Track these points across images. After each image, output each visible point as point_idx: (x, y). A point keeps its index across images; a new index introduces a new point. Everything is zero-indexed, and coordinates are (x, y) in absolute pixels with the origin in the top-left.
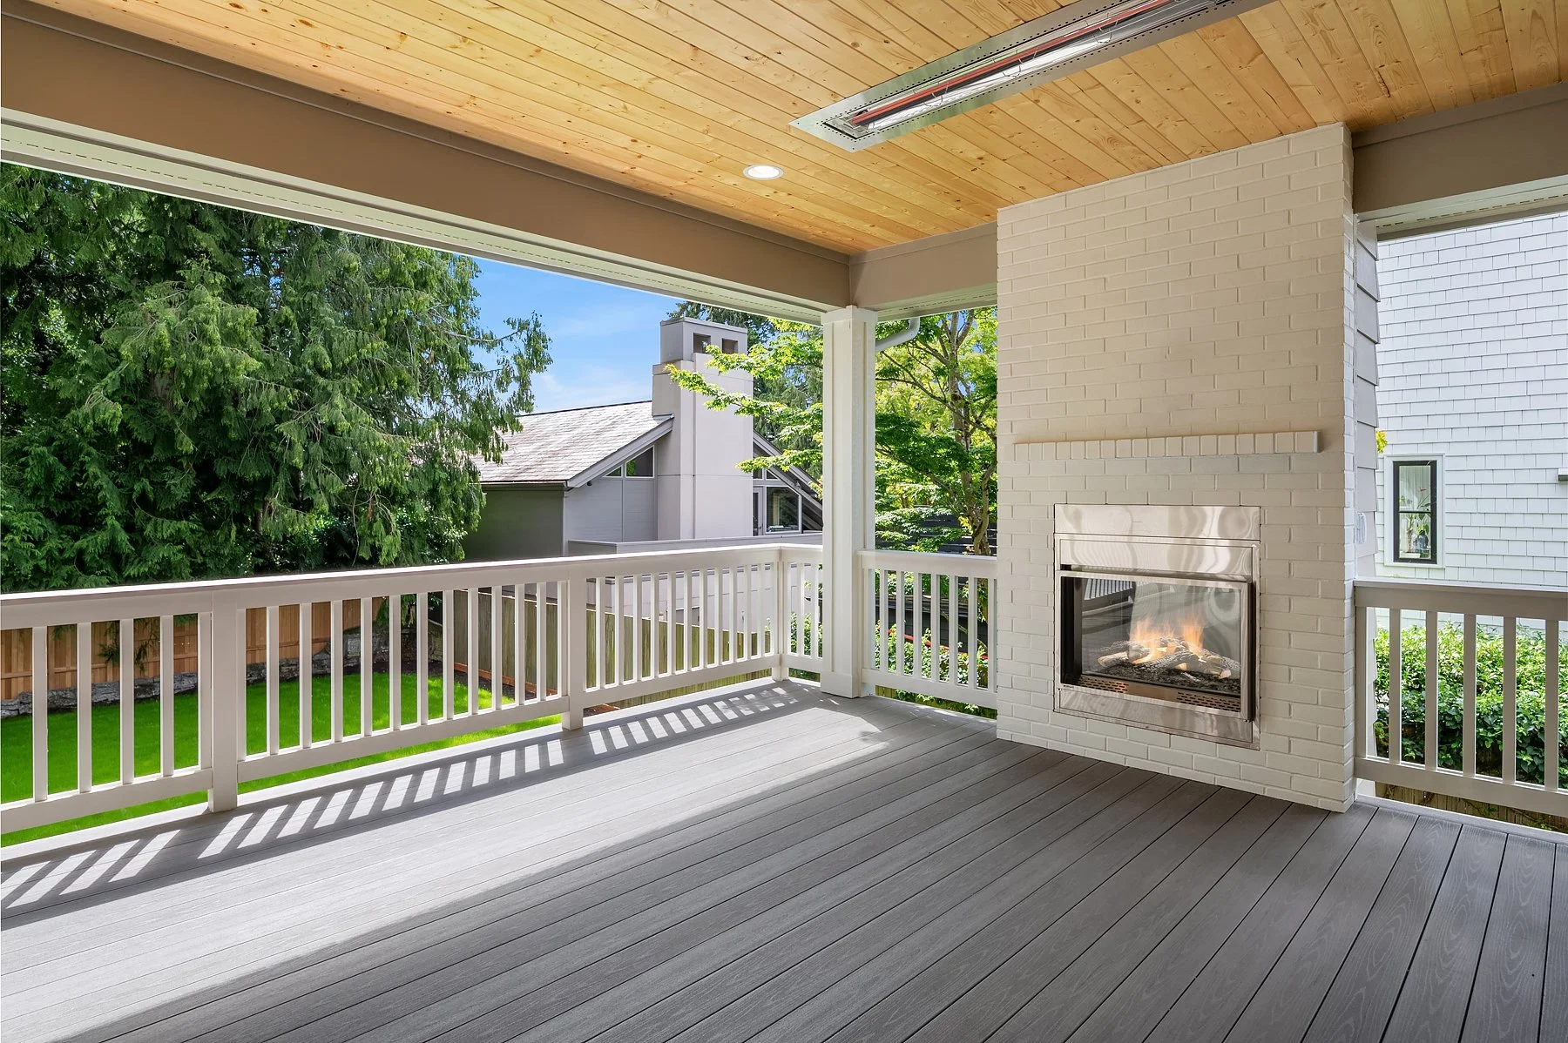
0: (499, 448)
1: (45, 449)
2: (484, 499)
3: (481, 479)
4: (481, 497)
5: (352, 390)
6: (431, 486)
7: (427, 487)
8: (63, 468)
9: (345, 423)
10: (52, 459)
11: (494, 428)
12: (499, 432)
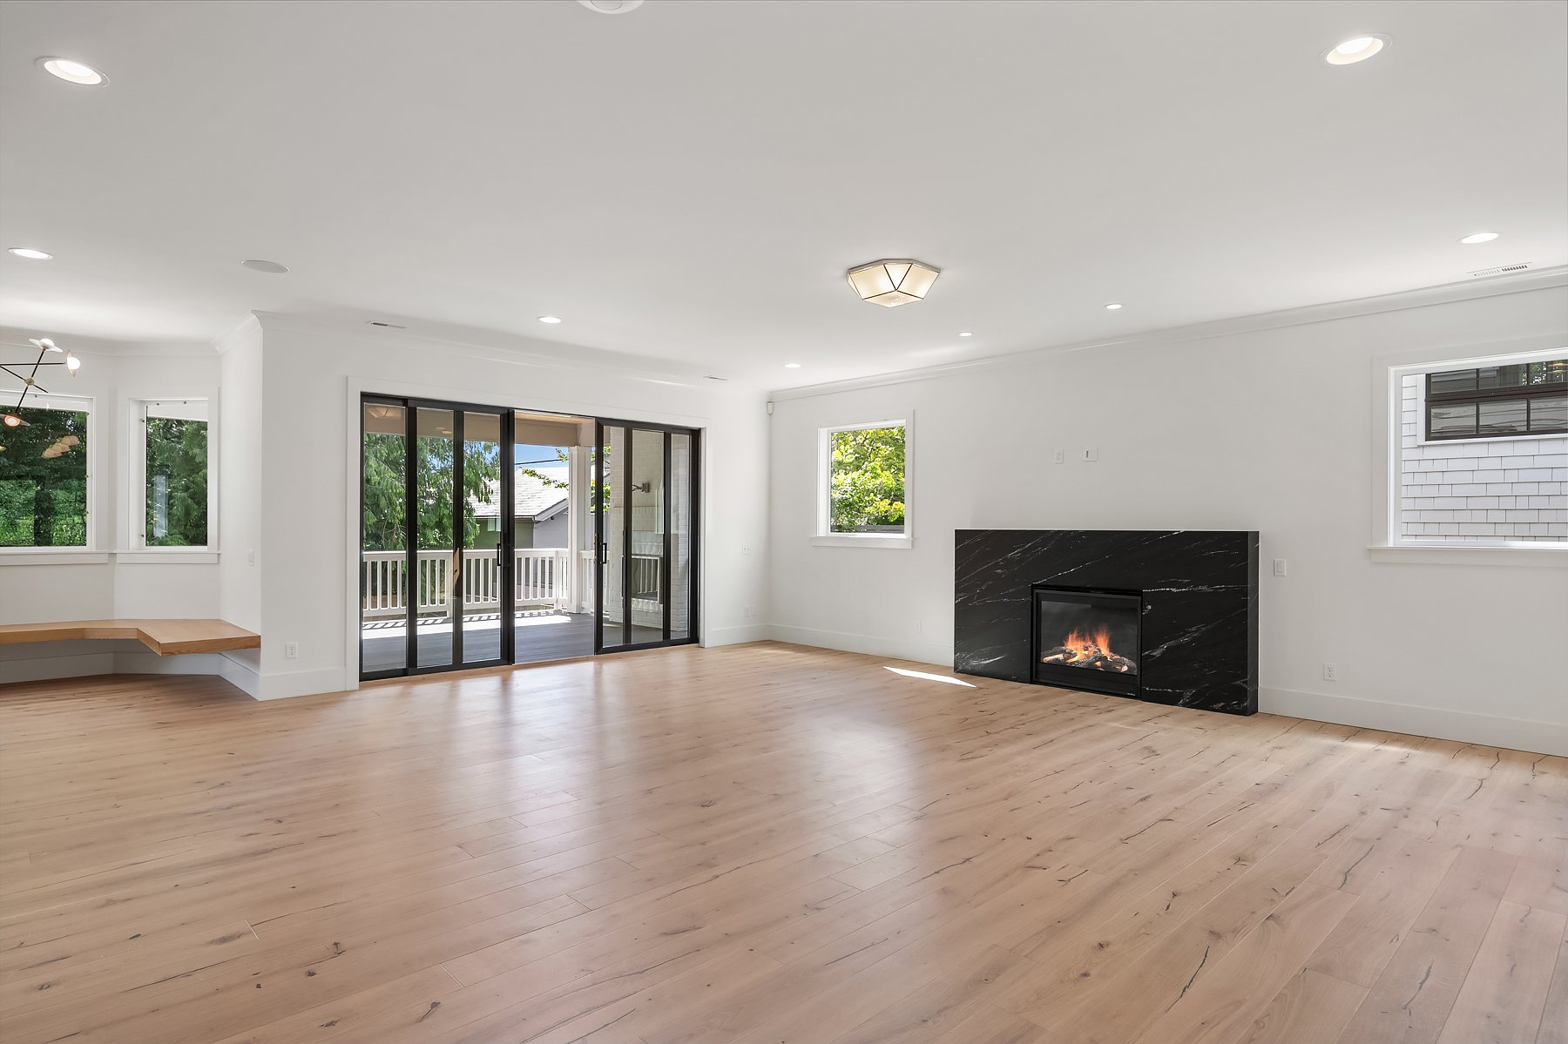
0: (486, 493)
1: (185, 494)
3: (475, 515)
5: (381, 455)
6: (438, 520)
7: (435, 520)
8: (196, 507)
9: (376, 477)
10: (190, 501)
11: (483, 478)
12: (487, 482)
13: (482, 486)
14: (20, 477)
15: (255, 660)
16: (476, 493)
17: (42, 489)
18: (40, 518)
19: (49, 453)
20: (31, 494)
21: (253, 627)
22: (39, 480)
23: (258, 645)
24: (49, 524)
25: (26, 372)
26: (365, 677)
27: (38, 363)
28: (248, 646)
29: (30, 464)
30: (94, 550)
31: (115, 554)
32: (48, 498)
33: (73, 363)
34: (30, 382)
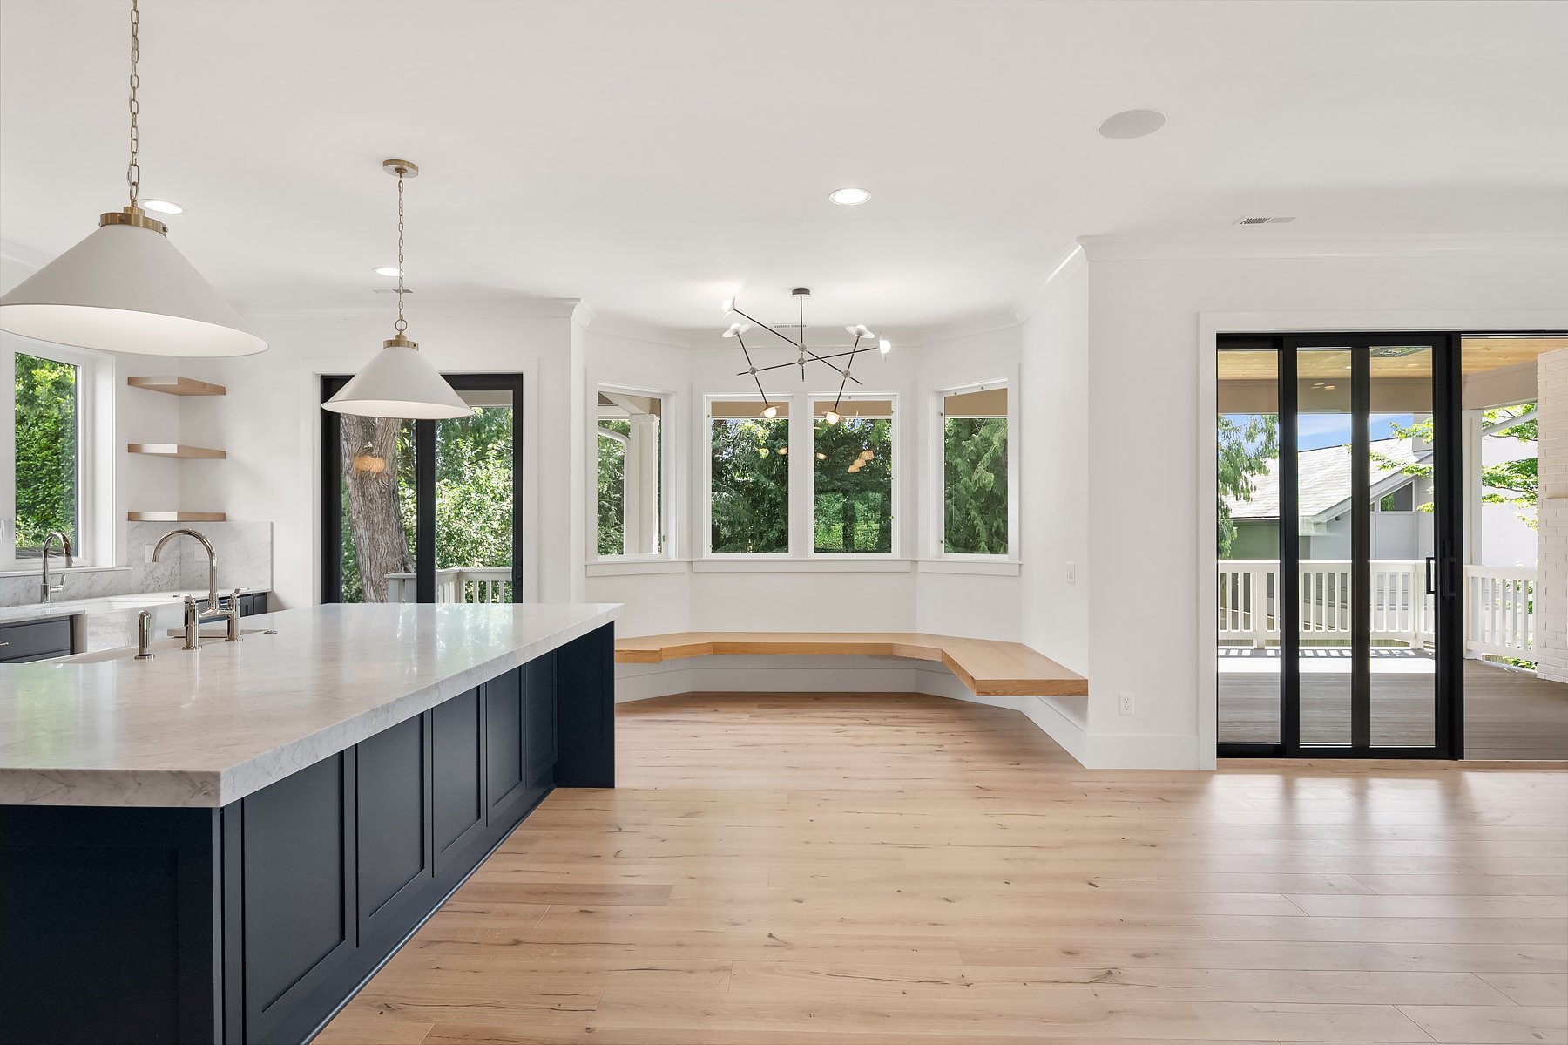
2: (1235, 531)
4: (1232, 530)
11: (1243, 473)
12: (1248, 475)
13: (1242, 482)
14: (834, 491)
15: (1081, 712)
16: (1235, 489)
17: (847, 501)
18: (847, 525)
19: (853, 469)
20: (839, 506)
21: (1076, 665)
22: (845, 493)
23: (1085, 693)
24: (853, 529)
25: (842, 363)
26: (1225, 751)
27: (854, 352)
28: (1072, 691)
29: (840, 480)
30: (898, 558)
31: (917, 562)
32: (853, 508)
33: (885, 346)
34: (847, 374)
